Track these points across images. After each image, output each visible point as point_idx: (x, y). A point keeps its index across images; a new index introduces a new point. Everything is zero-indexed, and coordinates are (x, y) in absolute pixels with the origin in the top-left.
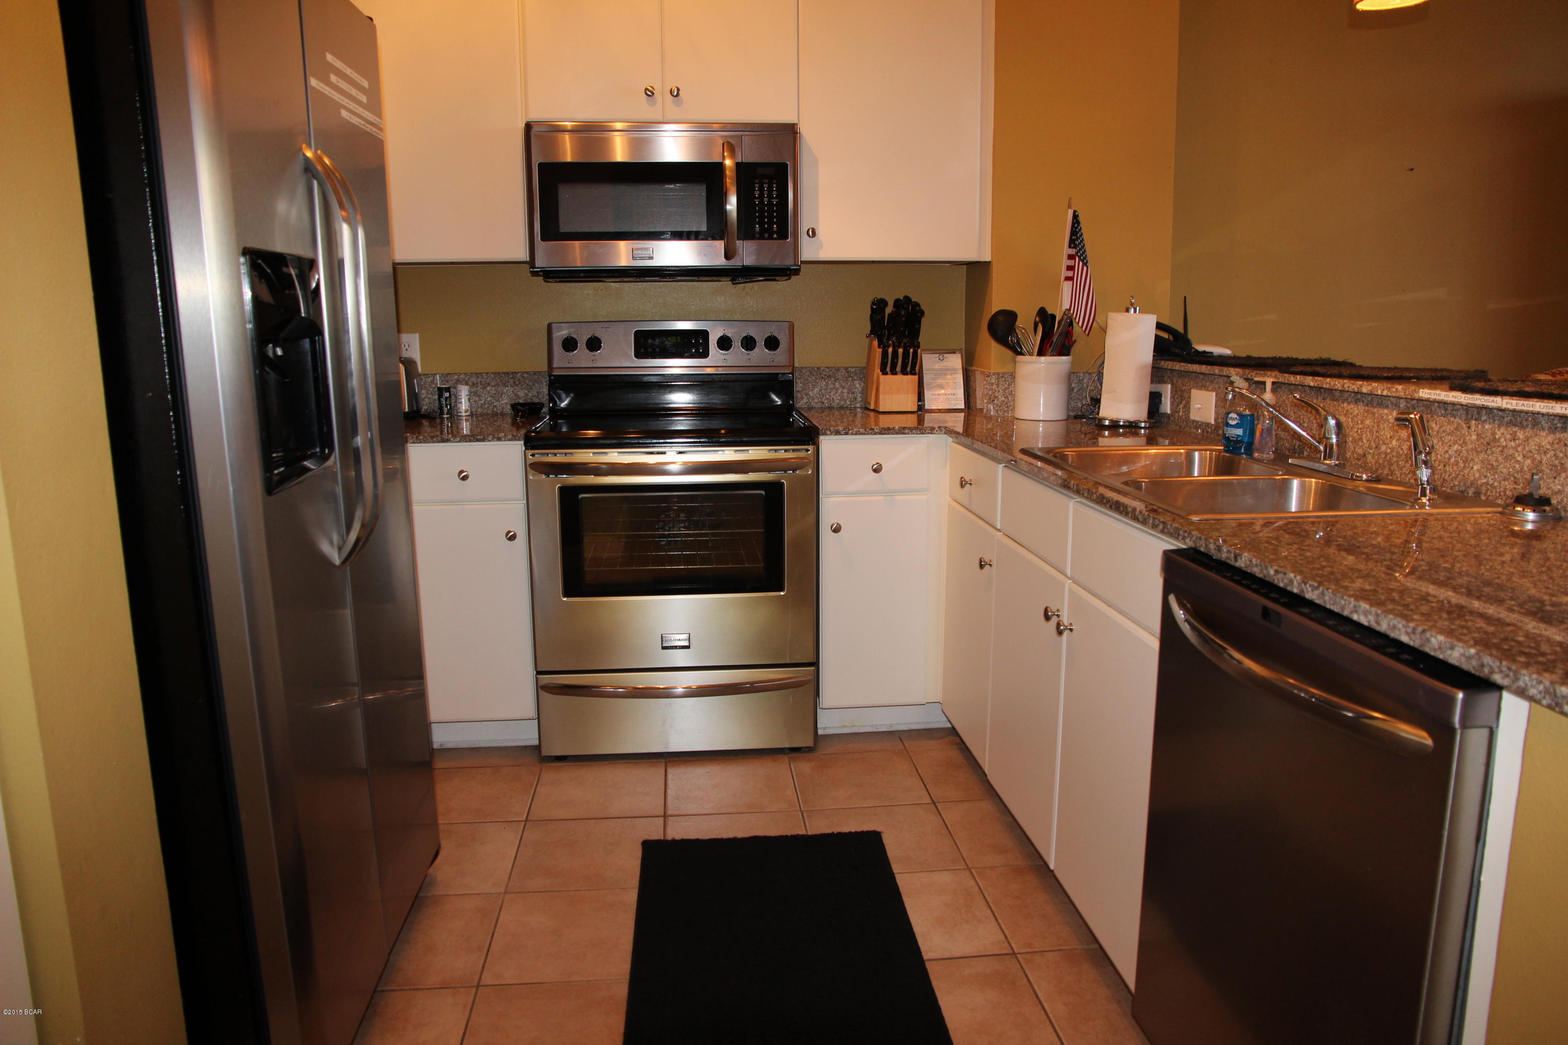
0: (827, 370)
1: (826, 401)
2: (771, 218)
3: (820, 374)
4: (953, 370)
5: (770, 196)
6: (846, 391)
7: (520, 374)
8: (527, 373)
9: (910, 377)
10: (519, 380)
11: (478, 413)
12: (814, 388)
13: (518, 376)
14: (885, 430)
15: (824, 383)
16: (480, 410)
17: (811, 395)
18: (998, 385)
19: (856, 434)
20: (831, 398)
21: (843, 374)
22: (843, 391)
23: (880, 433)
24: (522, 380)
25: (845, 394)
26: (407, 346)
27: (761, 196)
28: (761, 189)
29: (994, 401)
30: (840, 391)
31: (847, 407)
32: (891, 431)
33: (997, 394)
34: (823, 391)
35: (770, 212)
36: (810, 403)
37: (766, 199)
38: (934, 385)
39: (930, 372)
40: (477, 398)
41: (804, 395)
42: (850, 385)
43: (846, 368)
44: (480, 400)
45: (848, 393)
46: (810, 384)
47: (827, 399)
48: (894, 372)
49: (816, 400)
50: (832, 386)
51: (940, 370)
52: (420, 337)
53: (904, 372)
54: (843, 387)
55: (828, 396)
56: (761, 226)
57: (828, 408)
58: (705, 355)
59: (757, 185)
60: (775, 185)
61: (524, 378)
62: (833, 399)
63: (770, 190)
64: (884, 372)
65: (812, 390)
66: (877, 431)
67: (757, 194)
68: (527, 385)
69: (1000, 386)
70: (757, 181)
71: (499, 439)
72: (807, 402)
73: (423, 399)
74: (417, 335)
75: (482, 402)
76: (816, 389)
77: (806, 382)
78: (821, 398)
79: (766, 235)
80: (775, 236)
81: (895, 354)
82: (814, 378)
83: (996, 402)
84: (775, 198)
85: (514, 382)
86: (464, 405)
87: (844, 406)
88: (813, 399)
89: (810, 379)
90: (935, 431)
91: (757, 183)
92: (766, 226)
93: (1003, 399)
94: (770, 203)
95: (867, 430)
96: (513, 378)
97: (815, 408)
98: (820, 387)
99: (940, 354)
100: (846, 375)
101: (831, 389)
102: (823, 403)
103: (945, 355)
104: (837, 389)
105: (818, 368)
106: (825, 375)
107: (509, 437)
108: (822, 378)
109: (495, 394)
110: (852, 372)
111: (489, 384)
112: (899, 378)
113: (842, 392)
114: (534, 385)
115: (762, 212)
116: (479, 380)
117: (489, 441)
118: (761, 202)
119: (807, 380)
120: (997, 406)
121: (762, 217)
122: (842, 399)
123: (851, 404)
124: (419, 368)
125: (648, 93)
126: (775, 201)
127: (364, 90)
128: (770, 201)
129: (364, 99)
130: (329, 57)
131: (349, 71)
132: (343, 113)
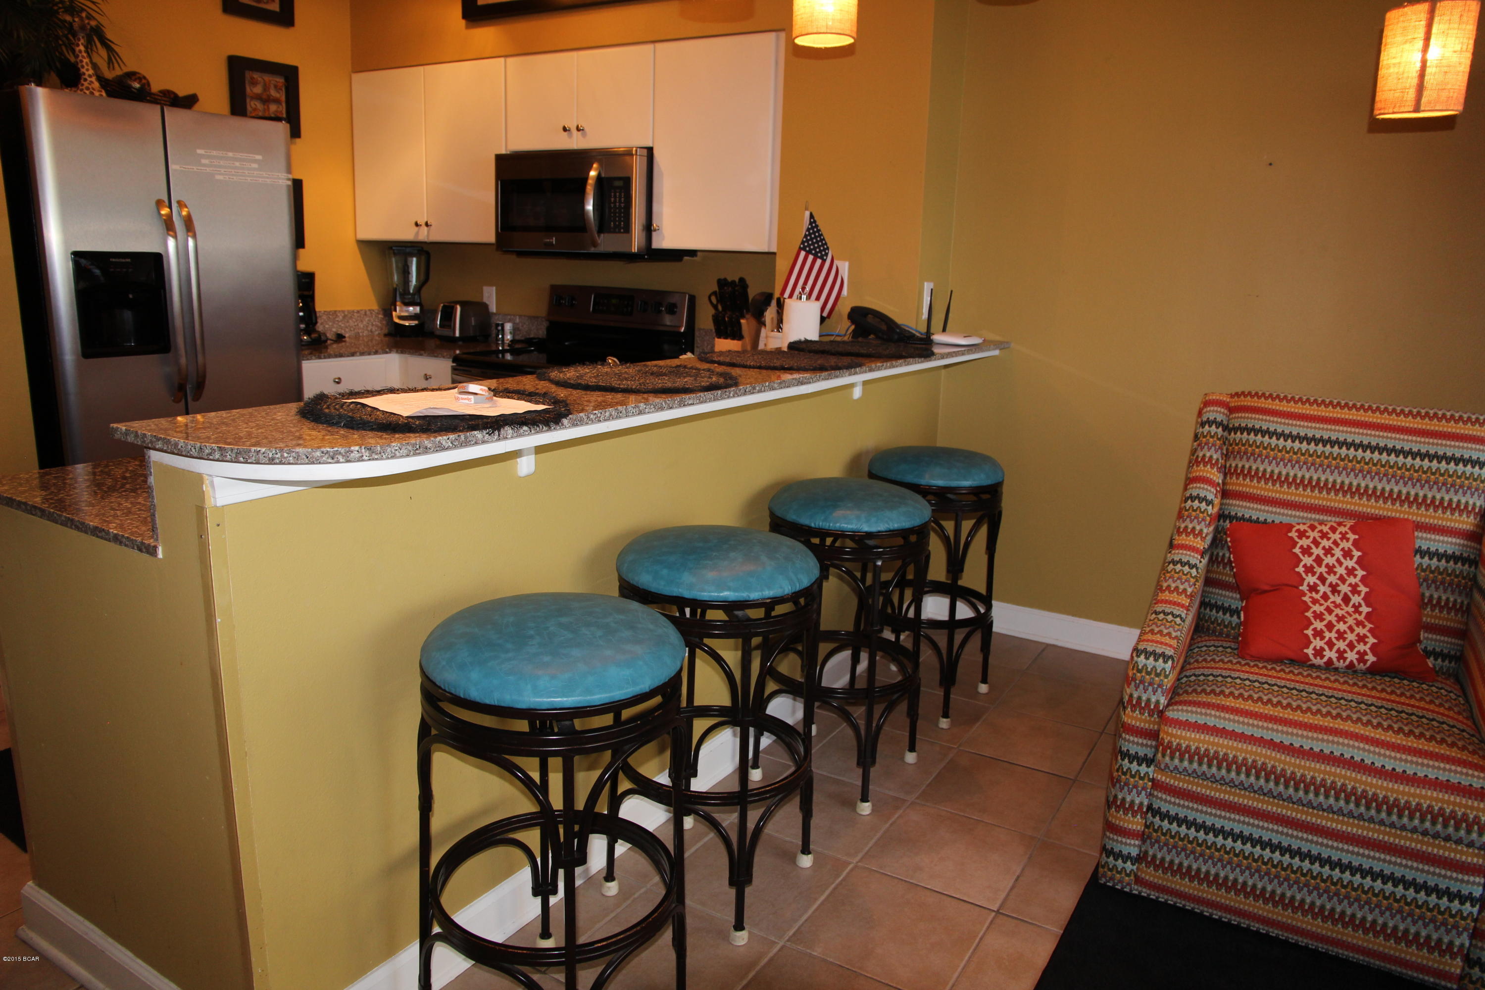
2: (620, 217)
3: (712, 335)
5: (620, 202)
8: (543, 317)
9: (736, 341)
10: (536, 321)
13: (540, 319)
16: (516, 339)
24: (541, 322)
26: (490, 294)
27: (615, 202)
28: (615, 197)
35: (620, 214)
37: (617, 204)
44: (517, 332)
48: (725, 336)
52: (499, 290)
53: (733, 337)
56: (615, 224)
58: (632, 314)
59: (611, 195)
60: (624, 194)
63: (620, 198)
64: (719, 336)
67: (611, 200)
68: (539, 326)
71: (444, 357)
73: (493, 330)
74: (494, 288)
75: (519, 333)
79: (615, 231)
80: (624, 230)
81: (724, 323)
82: (707, 338)
84: (621, 204)
85: (537, 324)
86: (507, 337)
91: (612, 192)
92: (618, 223)
96: (533, 321)
98: (711, 345)
105: (711, 330)
107: (448, 357)
108: (713, 338)
109: (528, 330)
111: (525, 324)
112: (729, 341)
114: (543, 326)
115: (614, 213)
116: (518, 321)
117: (439, 358)
118: (615, 207)
121: (615, 217)
124: (493, 308)
125: (565, 129)
126: (623, 205)
127: (256, 161)
128: (620, 206)
129: (255, 166)
130: (199, 151)
131: (230, 154)
132: (218, 177)
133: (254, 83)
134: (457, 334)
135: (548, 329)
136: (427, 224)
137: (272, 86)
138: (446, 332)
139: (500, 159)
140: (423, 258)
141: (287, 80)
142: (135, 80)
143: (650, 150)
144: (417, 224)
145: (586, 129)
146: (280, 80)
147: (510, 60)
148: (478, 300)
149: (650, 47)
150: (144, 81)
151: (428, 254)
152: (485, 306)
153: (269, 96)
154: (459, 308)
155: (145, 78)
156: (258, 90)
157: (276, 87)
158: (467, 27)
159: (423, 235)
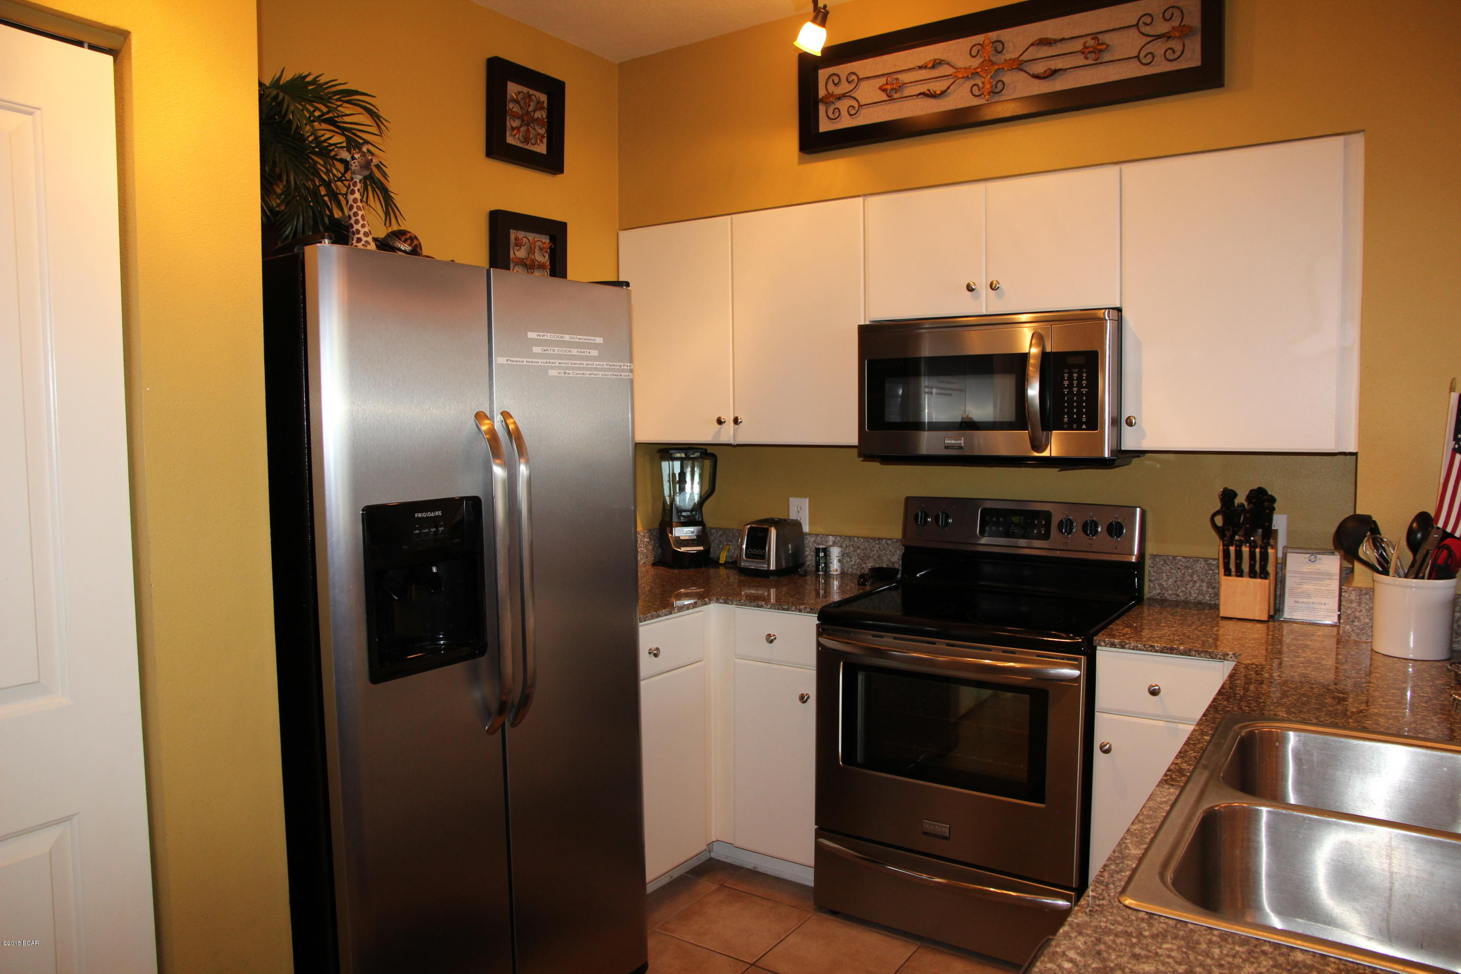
0: (1184, 560)
1: (1181, 594)
2: (1079, 408)
3: (1176, 564)
4: (1329, 575)
5: (1080, 386)
6: (1205, 585)
7: (884, 541)
8: (890, 539)
9: (1258, 581)
10: (883, 545)
11: (849, 572)
12: (1169, 579)
13: (883, 542)
14: (1167, 649)
15: (1180, 574)
16: (850, 570)
17: (1165, 586)
18: (1359, 603)
19: (1134, 649)
20: (1187, 591)
21: (1202, 566)
22: (1202, 584)
23: (1161, 652)
24: (885, 545)
25: (1204, 588)
26: (799, 509)
27: (1070, 386)
28: (1070, 379)
29: (1353, 622)
30: (1198, 585)
31: (1206, 603)
32: (1175, 651)
33: (1358, 614)
34: (1178, 583)
35: (1080, 402)
36: (1164, 594)
37: (1075, 389)
38: (1299, 590)
39: (1296, 575)
40: (849, 559)
41: (1157, 585)
42: (1210, 579)
43: (1206, 560)
44: (851, 561)
45: (1208, 587)
46: (1164, 574)
47: (1183, 591)
48: (1240, 573)
49: (1170, 592)
50: (1189, 578)
51: (1308, 573)
52: (809, 502)
53: (1253, 574)
54: (1202, 581)
55: (1183, 589)
56: (1069, 417)
57: (1183, 601)
58: (1046, 536)
59: (1066, 375)
60: (1084, 375)
61: (888, 544)
62: (1190, 593)
63: (1080, 379)
64: (1228, 573)
65: (1166, 581)
66: (1158, 649)
67: (1066, 383)
68: (890, 551)
69: (1363, 605)
70: (1066, 370)
71: (800, 611)
72: (1160, 593)
73: (807, 556)
74: (807, 500)
75: (853, 563)
76: (1171, 580)
77: (1160, 571)
78: (1176, 591)
79: (1075, 426)
80: (1084, 427)
81: (1239, 555)
82: (1168, 568)
83: (1356, 623)
84: (1084, 388)
85: (880, 548)
86: (835, 566)
87: (1203, 601)
88: (1167, 590)
89: (1164, 569)
90: (1229, 657)
91: (1066, 373)
92: (1075, 416)
93: (1367, 620)
94: (1079, 392)
95: (1147, 646)
96: (879, 544)
97: (1169, 600)
98: (1175, 578)
99: (1312, 554)
100: (1206, 567)
101: (1189, 581)
102: (1178, 596)
103: (1318, 556)
104: (1195, 582)
105: (1174, 558)
106: (1182, 566)
107: (808, 610)
108: (1179, 568)
109: (863, 557)
110: (1213, 565)
111: (859, 548)
112: (1246, 580)
113: (1200, 586)
114: (896, 552)
115: (1070, 402)
116: (851, 543)
117: (792, 611)
118: (1071, 392)
119: (1161, 569)
120: (1359, 629)
121: (1071, 407)
122: (1200, 592)
123: (1210, 600)
124: (806, 529)
125: (970, 289)
126: (1084, 391)
127: (595, 346)
128: (1079, 391)
129: (595, 353)
130: (532, 335)
131: (567, 338)
132: (552, 373)
133: (519, 244)
134: (773, 567)
135: (904, 557)
136: (736, 421)
137: (537, 248)
138: (753, 565)
139: (864, 330)
140: (708, 463)
141: (553, 239)
142: (405, 241)
143: (1119, 310)
144: (720, 422)
145: (1001, 285)
146: (546, 240)
147: (872, 200)
148: (782, 516)
149: (1115, 169)
150: (415, 242)
151: (713, 457)
152: (797, 524)
153: (533, 261)
154: (773, 532)
155: (416, 238)
156: (521, 253)
157: (541, 249)
158: (801, 162)
159: (727, 435)
